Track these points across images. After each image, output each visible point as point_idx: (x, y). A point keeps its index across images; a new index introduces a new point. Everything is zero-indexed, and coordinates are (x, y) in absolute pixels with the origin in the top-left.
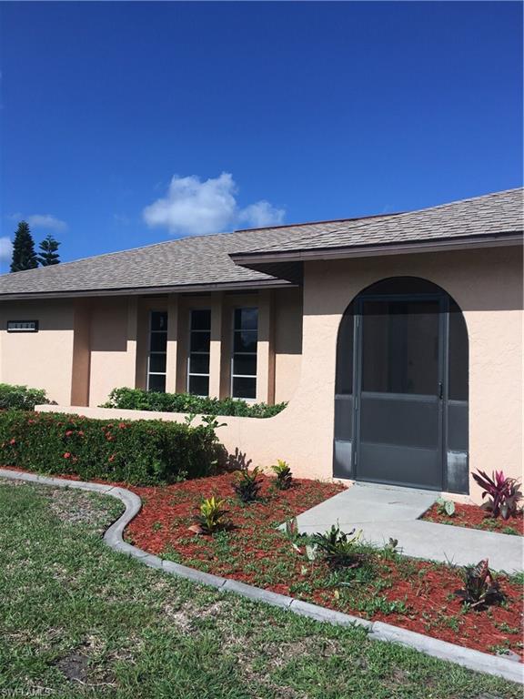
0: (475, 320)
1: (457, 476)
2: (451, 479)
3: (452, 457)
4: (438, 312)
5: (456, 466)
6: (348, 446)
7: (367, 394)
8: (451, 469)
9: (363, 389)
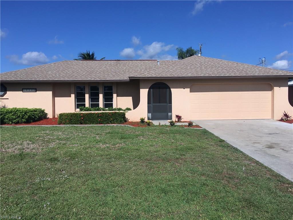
0: (173, 90)
1: (170, 117)
2: (169, 117)
3: (169, 114)
4: (166, 89)
5: (170, 115)
6: (150, 114)
7: (154, 104)
8: (169, 116)
9: (153, 103)
